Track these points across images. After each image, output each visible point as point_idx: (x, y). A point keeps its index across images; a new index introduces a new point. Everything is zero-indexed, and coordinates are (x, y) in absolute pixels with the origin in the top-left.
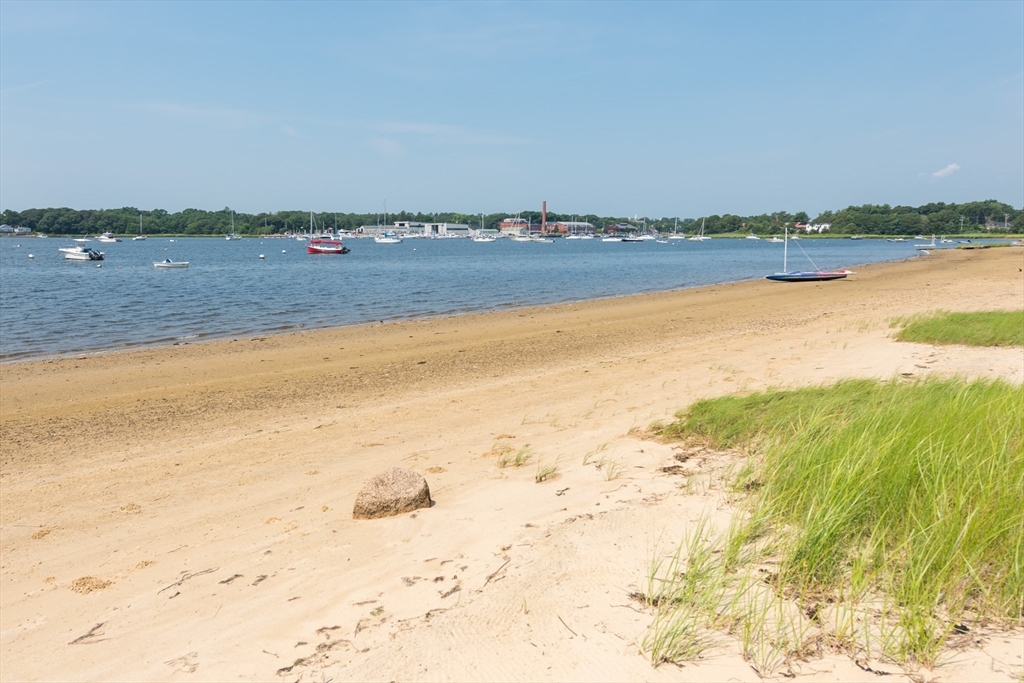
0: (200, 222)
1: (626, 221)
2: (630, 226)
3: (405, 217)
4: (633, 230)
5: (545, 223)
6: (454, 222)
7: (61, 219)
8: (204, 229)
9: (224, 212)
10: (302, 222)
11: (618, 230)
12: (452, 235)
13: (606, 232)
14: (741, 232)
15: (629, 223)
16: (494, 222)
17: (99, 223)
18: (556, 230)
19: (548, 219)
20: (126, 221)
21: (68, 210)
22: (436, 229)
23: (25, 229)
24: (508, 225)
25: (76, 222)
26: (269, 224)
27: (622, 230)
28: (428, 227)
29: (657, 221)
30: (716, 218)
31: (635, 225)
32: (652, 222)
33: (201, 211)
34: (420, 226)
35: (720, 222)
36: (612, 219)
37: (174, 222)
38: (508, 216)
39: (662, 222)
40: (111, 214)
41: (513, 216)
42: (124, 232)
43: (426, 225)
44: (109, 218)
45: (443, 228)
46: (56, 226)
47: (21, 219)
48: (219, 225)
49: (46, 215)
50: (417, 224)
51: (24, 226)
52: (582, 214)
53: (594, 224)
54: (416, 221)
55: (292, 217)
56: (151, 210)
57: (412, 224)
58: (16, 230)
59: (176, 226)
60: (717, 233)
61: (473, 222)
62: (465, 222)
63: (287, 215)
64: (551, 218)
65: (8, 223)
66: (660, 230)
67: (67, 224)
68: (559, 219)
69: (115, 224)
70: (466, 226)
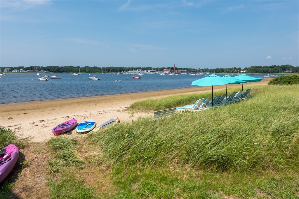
0: (89, 69)
1: (195, 69)
2: (196, 71)
3: (139, 68)
4: (197, 72)
5: (174, 70)
6: (152, 70)
7: (56, 69)
8: (90, 71)
9: (94, 67)
10: (114, 70)
11: (193, 72)
12: (152, 73)
13: (190, 72)
14: (224, 73)
15: (196, 70)
16: (161, 70)
17: (65, 70)
18: (177, 72)
19: (175, 69)
20: (71, 69)
21: (57, 67)
22: (147, 71)
23: (47, 71)
24: (165, 70)
25: (59, 70)
26: (106, 70)
27: (194, 72)
28: (145, 71)
29: (203, 69)
30: (218, 69)
31: (197, 70)
32: (201, 70)
33: (89, 67)
34: (143, 71)
35: (219, 70)
36: (191, 69)
37: (83, 70)
38: (165, 68)
39: (204, 70)
40: (68, 67)
41: (166, 68)
42: (71, 72)
43: (145, 70)
44: (67, 68)
45: (149, 71)
46: (55, 70)
47: (46, 69)
48: (94, 70)
49: (52, 68)
50: (143, 70)
51: (46, 70)
52: (184, 68)
53: (187, 70)
54: (142, 69)
55: (112, 68)
56: (76, 66)
57: (142, 70)
58: (45, 72)
59: (83, 71)
60: (218, 73)
61: (157, 70)
62: (154, 70)
63: (111, 67)
64: (176, 69)
65: (43, 70)
66: (203, 72)
67: (57, 70)
68: (178, 69)
69: (69, 70)
70: (155, 71)
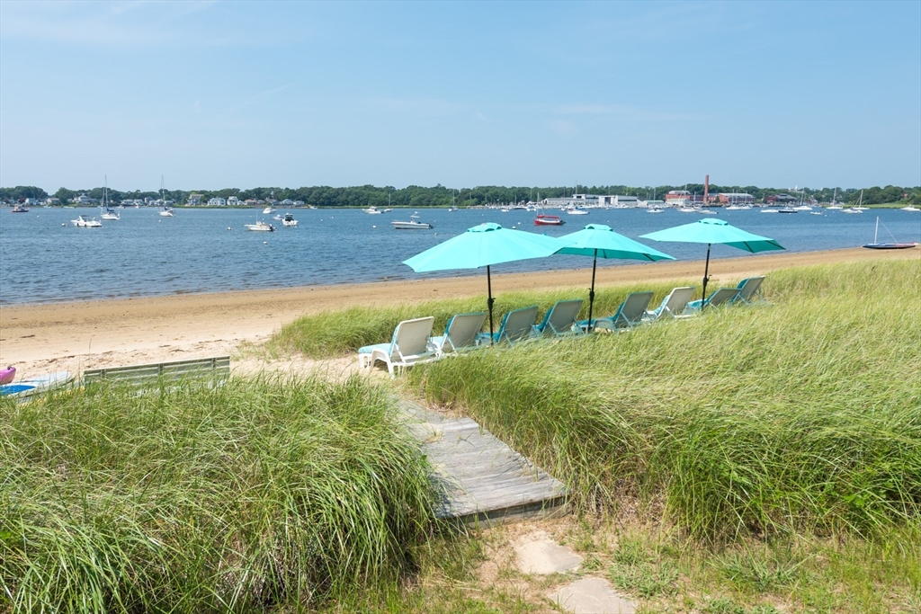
0: (420, 196)
1: (786, 192)
2: (789, 197)
3: (582, 190)
4: (792, 200)
5: (707, 194)
6: (624, 195)
7: (324, 195)
8: (424, 202)
9: (437, 188)
10: (498, 196)
11: (777, 200)
12: (622, 205)
13: (765, 202)
14: (902, 202)
15: (789, 194)
16: (661, 194)
17: (350, 197)
18: (718, 200)
19: (710, 191)
20: (369, 196)
21: (328, 188)
22: (607, 200)
23: (300, 202)
24: (673, 196)
25: (334, 197)
26: (473, 198)
27: (782, 200)
28: (602, 199)
29: (817, 191)
30: (878, 189)
31: (795, 195)
32: (812, 193)
33: (420, 188)
34: (594, 198)
35: (881, 193)
36: (773, 190)
37: (401, 196)
38: (672, 189)
39: (822, 192)
40: (357, 190)
41: (677, 189)
42: (366, 204)
43: (600, 197)
44: (356, 193)
45: (614, 200)
46: (321, 200)
47: (298, 195)
48: (434, 199)
49: (315, 192)
50: (592, 196)
51: (298, 200)
52: (742, 186)
53: (755, 195)
54: (591, 193)
55: (491, 192)
56: (383, 186)
57: (588, 196)
58: (295, 203)
59: (403, 200)
60: (877, 203)
61: (642, 194)
62: (634, 194)
63: (488, 189)
64: (713, 190)
65: (289, 198)
66: (819, 200)
67: (328, 198)
68: (720, 190)
69: (361, 198)
70: (635, 198)
